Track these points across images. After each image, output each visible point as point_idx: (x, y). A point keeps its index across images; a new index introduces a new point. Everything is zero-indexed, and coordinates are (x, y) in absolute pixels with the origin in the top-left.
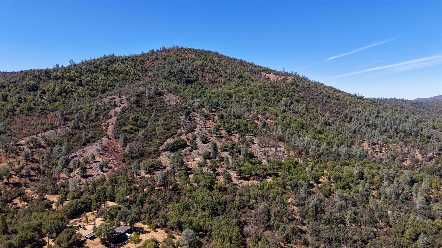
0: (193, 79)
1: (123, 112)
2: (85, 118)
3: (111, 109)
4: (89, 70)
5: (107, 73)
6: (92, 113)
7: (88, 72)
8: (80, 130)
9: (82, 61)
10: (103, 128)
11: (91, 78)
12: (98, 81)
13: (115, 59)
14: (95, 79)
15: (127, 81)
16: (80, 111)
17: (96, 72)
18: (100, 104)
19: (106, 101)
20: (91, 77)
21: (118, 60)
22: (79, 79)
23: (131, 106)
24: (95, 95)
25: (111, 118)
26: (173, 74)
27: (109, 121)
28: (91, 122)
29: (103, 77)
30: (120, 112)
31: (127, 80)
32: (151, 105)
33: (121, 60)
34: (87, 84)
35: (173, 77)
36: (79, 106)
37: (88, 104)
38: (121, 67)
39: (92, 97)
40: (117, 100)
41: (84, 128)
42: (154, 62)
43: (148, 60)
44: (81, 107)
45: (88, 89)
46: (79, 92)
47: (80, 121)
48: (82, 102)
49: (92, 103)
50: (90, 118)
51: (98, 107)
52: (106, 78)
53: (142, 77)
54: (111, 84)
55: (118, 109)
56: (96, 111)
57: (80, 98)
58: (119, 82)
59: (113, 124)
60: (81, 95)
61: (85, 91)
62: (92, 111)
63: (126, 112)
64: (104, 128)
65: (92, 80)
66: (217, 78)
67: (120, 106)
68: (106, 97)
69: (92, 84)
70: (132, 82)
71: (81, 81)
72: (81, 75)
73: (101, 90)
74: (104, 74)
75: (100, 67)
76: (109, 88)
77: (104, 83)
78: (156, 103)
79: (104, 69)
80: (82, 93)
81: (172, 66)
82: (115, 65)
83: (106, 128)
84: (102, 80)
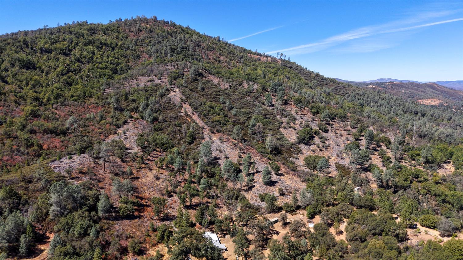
19: (144, 83)
21: (97, 30)
25: (182, 106)
32: (203, 89)
40: (158, 82)
43: (132, 32)
53: (138, 53)
58: (119, 59)
64: (188, 119)
66: (219, 57)
67: (173, 91)
81: (167, 41)
83: (192, 120)
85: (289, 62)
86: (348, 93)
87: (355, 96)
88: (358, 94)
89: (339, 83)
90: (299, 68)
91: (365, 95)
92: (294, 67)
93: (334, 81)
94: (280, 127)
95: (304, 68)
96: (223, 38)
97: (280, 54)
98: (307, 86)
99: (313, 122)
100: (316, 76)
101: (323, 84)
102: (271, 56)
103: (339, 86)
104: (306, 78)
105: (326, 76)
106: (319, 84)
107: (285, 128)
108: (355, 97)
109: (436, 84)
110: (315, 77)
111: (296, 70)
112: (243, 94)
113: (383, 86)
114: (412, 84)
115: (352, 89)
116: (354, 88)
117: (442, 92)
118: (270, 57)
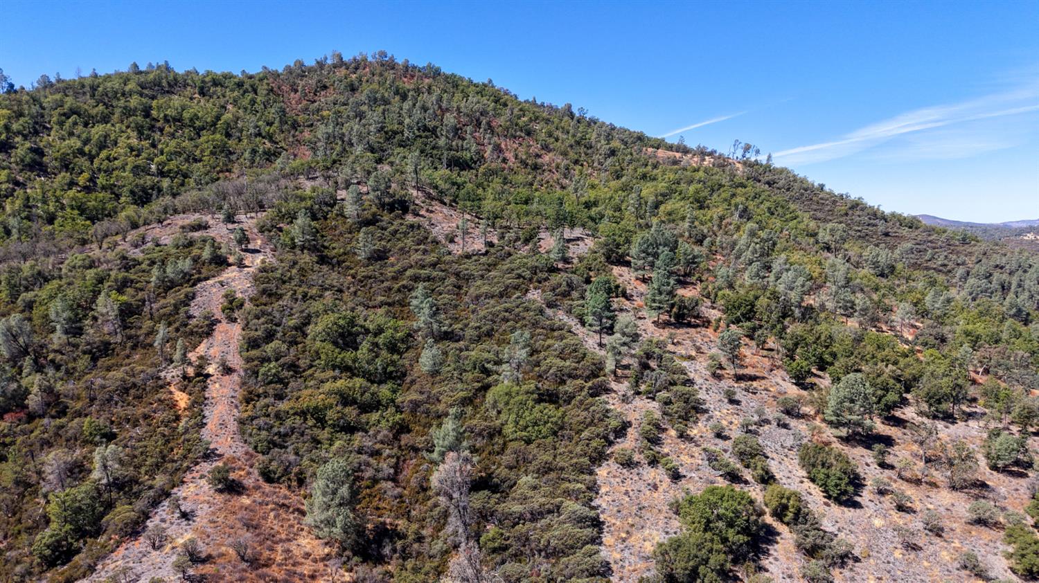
0: (469, 155)
1: (270, 295)
2: (58, 338)
3: (199, 280)
4: (74, 111)
5: (148, 126)
6: (101, 309)
7: (68, 118)
8: (31, 417)
9: (45, 78)
10: (173, 405)
11: (86, 142)
12: (113, 154)
13: (175, 79)
14: (102, 146)
15: (234, 157)
16: (29, 295)
17: (105, 119)
18: (136, 254)
19: (167, 236)
20: (84, 136)
21: (185, 85)
22: (28, 145)
23: (295, 263)
24: (104, 209)
25: (208, 329)
26: (398, 137)
27: (201, 349)
28: (94, 359)
29: (134, 142)
30: (251, 300)
31: (231, 153)
32: (380, 256)
33: (199, 84)
34: (66, 166)
35: (400, 146)
36: (27, 268)
37: (75, 257)
38: (202, 108)
39: (93, 219)
40: (220, 231)
41: (56, 405)
42: (316, 98)
43: (296, 91)
44: (39, 273)
45: (72, 184)
46: (28, 199)
47: (27, 362)
48: (40, 245)
49: (95, 252)
50: (91, 334)
51: (127, 268)
52: (146, 143)
53: (283, 144)
54: (172, 165)
55: (238, 281)
56: (120, 290)
57: (35, 226)
58: (200, 161)
59: (228, 370)
60: (40, 212)
61: (58, 193)
62: (96, 293)
63: (280, 297)
64: (182, 399)
65: (86, 149)
66: (538, 156)
67: (241, 265)
68: (160, 222)
69: (87, 164)
70: (253, 161)
71: (39, 152)
72: (38, 127)
73: (132, 192)
74: (139, 130)
75: (122, 103)
76: (166, 183)
77: (140, 161)
78: (400, 245)
79: (136, 109)
80: (45, 202)
81: (384, 110)
82: (176, 101)
83: (194, 403)
84: (132, 149)
85: (768, 169)
86: (963, 263)
87: (991, 275)
88: (1002, 268)
89: (930, 230)
90: (796, 186)
91: (1025, 271)
92: (781, 183)
93: (912, 224)
94: (599, 458)
95: (816, 184)
96: (581, 109)
97: (743, 145)
98: (812, 240)
99: (785, 426)
100: (852, 208)
101: (875, 233)
102: (715, 152)
103: (931, 242)
104: (819, 214)
105: (887, 209)
106: (862, 234)
107: (628, 464)
108: (989, 276)
110: (850, 212)
111: (788, 190)
112: (519, 276)
115: (977, 249)
116: (983, 246)
118: (711, 154)
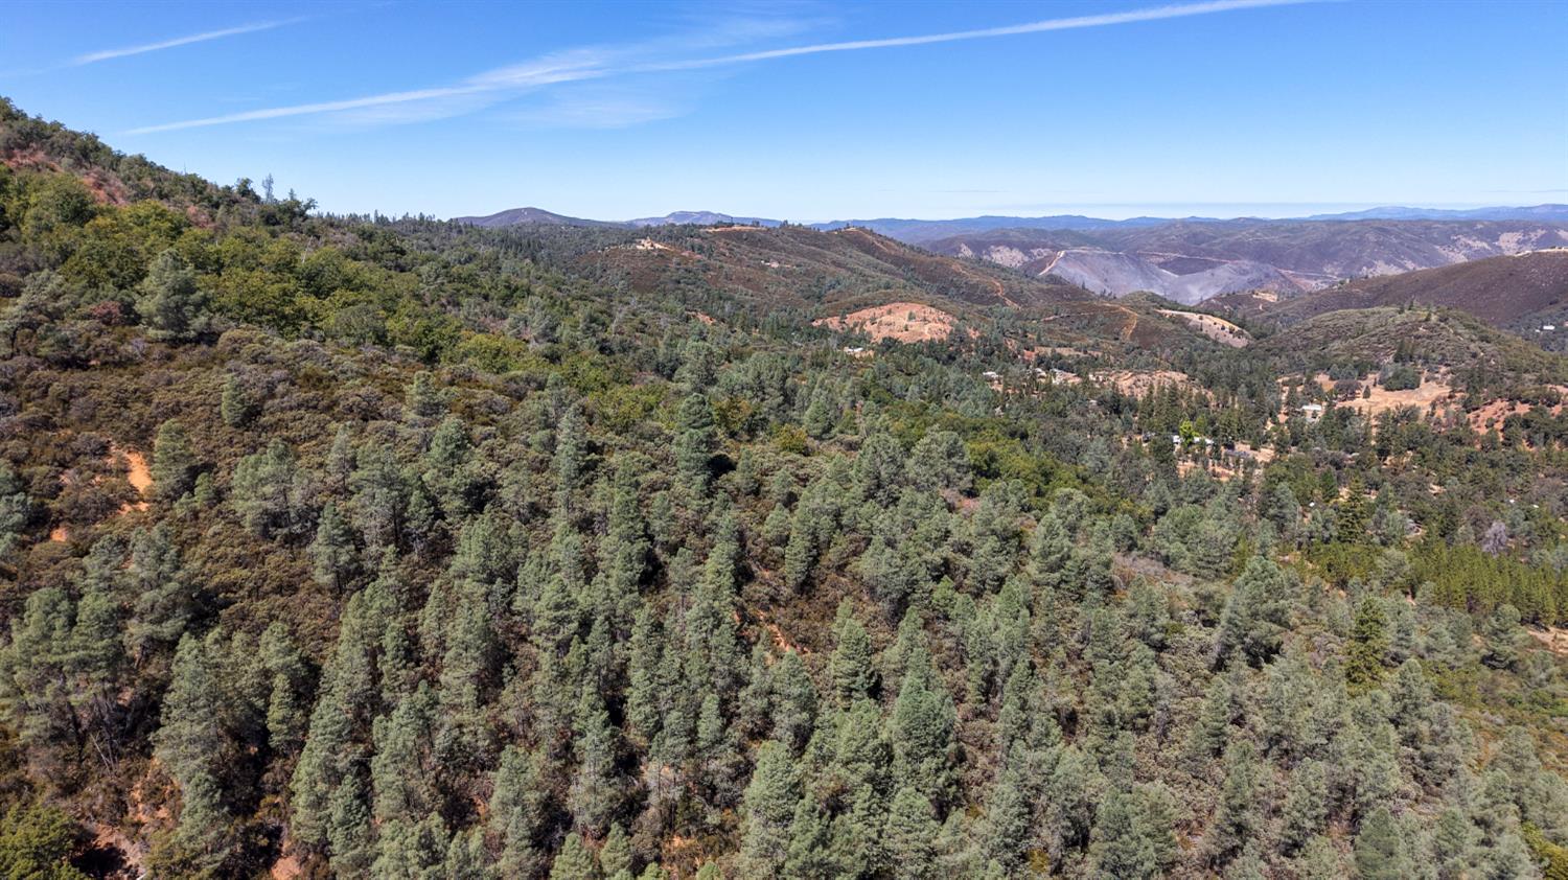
109: (871, 232)
113: (697, 241)
114: (798, 233)
117: (899, 261)
